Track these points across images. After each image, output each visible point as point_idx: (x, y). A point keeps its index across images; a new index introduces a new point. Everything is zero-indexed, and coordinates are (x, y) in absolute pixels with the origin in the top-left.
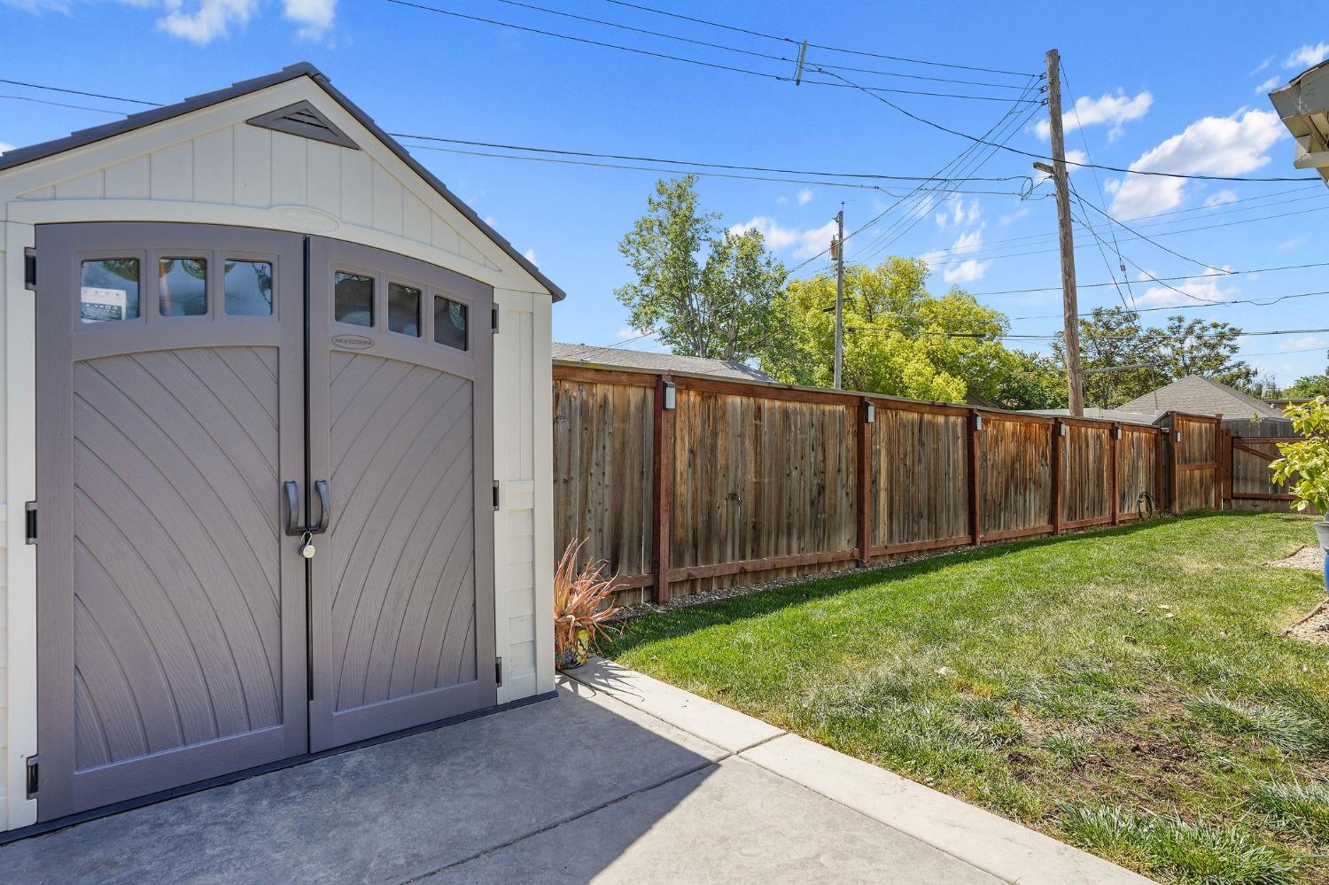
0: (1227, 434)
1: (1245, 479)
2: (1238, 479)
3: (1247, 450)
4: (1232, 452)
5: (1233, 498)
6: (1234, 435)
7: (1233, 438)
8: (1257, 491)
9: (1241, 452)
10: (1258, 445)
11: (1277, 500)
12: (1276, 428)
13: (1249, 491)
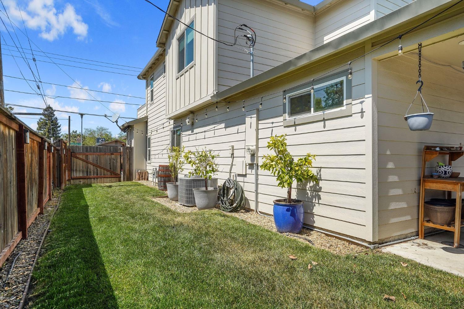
0: (69, 151)
1: (76, 170)
2: (73, 171)
3: (77, 158)
4: (71, 159)
5: (72, 179)
6: (72, 151)
7: (71, 152)
8: (81, 175)
9: (75, 158)
10: (81, 156)
11: (88, 178)
12: (87, 149)
13: (78, 176)
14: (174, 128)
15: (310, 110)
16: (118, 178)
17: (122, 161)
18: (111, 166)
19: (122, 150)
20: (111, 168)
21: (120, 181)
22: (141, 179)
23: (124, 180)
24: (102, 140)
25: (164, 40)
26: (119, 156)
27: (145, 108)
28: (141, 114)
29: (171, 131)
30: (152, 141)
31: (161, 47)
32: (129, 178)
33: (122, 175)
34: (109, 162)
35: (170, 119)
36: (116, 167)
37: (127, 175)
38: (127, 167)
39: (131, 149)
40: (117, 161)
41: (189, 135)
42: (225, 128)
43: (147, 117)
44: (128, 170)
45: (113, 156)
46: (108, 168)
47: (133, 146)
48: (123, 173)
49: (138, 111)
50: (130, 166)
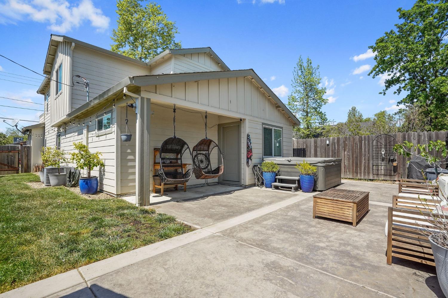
14: (57, 133)
15: (102, 129)
16: (16, 171)
17: (20, 157)
18: (8, 161)
19: (20, 148)
20: (8, 163)
21: (18, 173)
22: (38, 171)
23: (22, 172)
24: (20, 140)
25: (50, 70)
26: (17, 153)
27: (43, 117)
28: (41, 121)
29: (57, 135)
30: (47, 142)
31: (48, 74)
32: (27, 169)
33: (20, 169)
34: (6, 158)
35: (52, 126)
36: (14, 162)
37: (25, 168)
38: (25, 162)
39: (29, 148)
40: (15, 157)
41: (64, 139)
42: (78, 135)
43: (44, 124)
44: (25, 165)
45: (10, 154)
46: (6, 163)
47: (31, 145)
48: (21, 166)
49: (40, 118)
50: (27, 161)
